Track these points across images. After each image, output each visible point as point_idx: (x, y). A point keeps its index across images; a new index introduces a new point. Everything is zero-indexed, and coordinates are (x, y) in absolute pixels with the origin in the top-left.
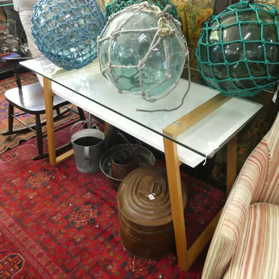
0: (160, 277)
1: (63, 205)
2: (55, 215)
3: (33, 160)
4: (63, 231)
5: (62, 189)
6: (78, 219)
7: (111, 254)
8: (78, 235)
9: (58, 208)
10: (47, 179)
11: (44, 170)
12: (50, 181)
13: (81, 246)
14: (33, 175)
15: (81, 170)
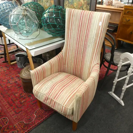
0: (31, 98)
1: (8, 77)
2: (4, 79)
3: (2, 62)
4: (5, 84)
5: (10, 72)
6: (12, 81)
7: (18, 91)
8: (10, 85)
9: (6, 78)
10: (6, 69)
11: (6, 66)
12: (7, 70)
13: (9, 89)
14: (2, 68)
15: (18, 67)
